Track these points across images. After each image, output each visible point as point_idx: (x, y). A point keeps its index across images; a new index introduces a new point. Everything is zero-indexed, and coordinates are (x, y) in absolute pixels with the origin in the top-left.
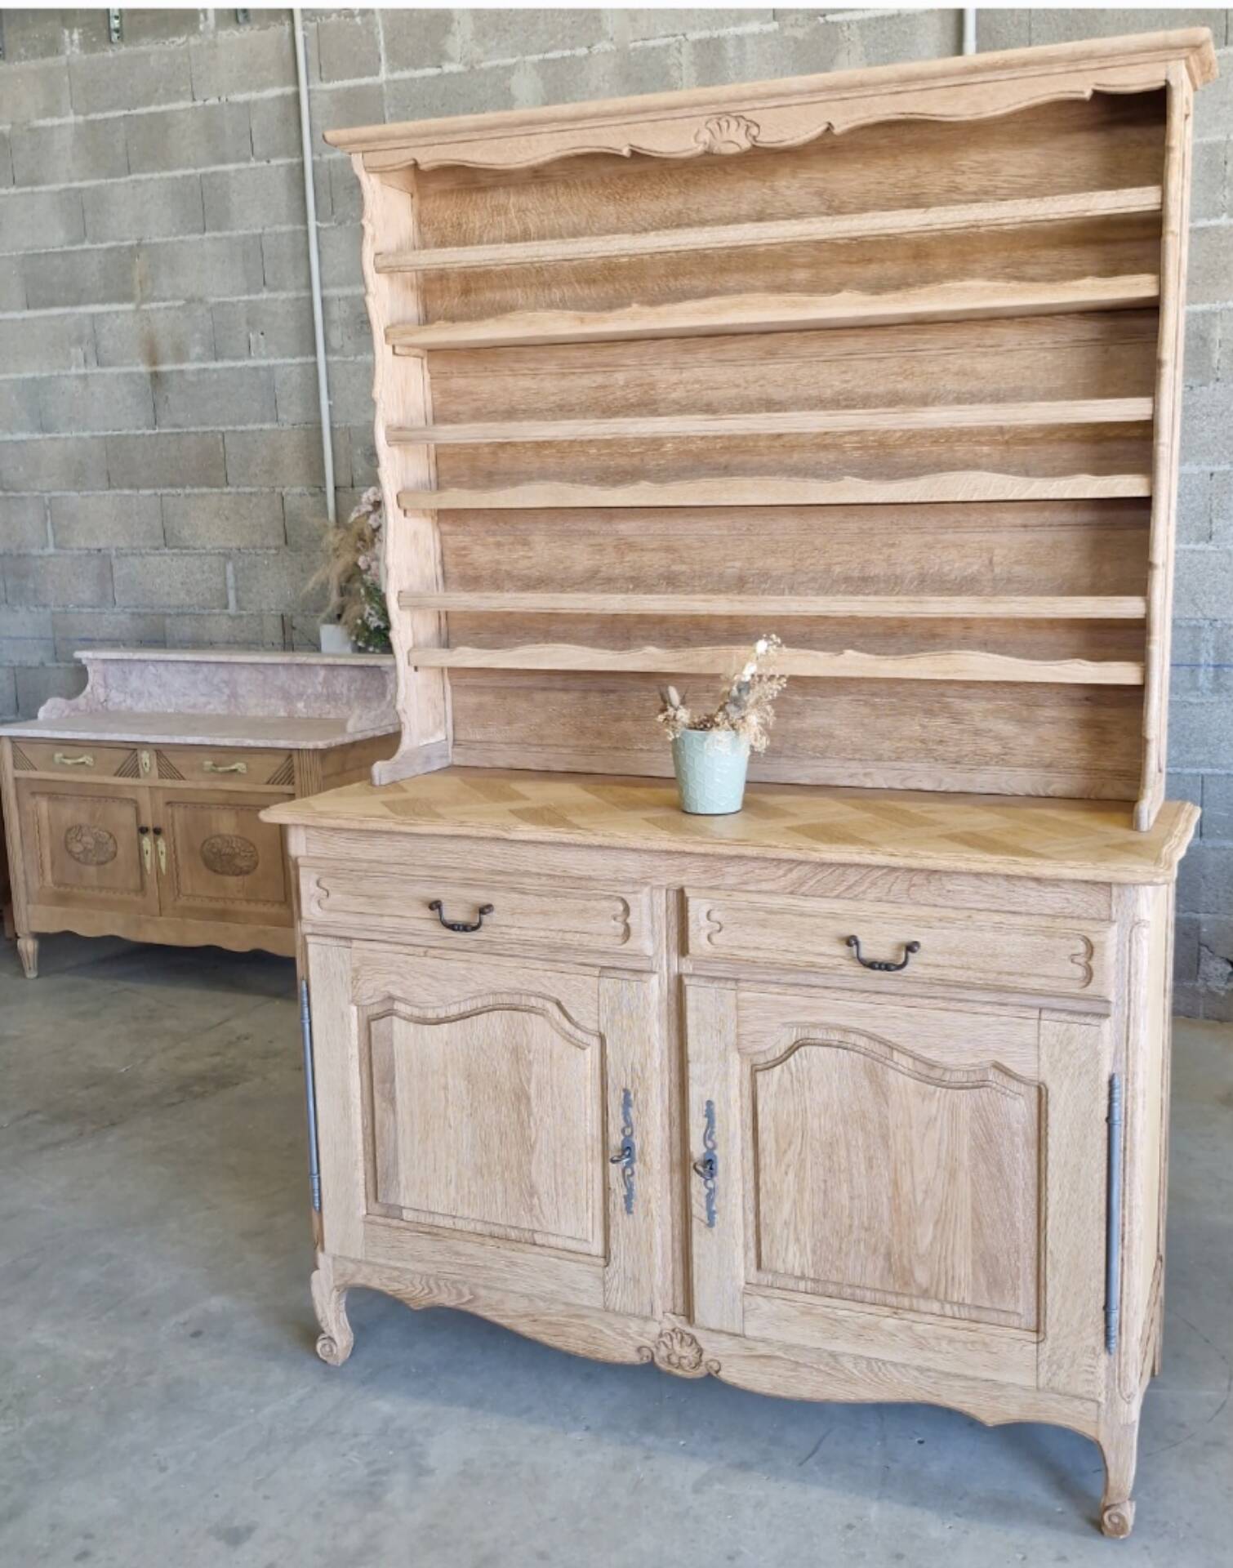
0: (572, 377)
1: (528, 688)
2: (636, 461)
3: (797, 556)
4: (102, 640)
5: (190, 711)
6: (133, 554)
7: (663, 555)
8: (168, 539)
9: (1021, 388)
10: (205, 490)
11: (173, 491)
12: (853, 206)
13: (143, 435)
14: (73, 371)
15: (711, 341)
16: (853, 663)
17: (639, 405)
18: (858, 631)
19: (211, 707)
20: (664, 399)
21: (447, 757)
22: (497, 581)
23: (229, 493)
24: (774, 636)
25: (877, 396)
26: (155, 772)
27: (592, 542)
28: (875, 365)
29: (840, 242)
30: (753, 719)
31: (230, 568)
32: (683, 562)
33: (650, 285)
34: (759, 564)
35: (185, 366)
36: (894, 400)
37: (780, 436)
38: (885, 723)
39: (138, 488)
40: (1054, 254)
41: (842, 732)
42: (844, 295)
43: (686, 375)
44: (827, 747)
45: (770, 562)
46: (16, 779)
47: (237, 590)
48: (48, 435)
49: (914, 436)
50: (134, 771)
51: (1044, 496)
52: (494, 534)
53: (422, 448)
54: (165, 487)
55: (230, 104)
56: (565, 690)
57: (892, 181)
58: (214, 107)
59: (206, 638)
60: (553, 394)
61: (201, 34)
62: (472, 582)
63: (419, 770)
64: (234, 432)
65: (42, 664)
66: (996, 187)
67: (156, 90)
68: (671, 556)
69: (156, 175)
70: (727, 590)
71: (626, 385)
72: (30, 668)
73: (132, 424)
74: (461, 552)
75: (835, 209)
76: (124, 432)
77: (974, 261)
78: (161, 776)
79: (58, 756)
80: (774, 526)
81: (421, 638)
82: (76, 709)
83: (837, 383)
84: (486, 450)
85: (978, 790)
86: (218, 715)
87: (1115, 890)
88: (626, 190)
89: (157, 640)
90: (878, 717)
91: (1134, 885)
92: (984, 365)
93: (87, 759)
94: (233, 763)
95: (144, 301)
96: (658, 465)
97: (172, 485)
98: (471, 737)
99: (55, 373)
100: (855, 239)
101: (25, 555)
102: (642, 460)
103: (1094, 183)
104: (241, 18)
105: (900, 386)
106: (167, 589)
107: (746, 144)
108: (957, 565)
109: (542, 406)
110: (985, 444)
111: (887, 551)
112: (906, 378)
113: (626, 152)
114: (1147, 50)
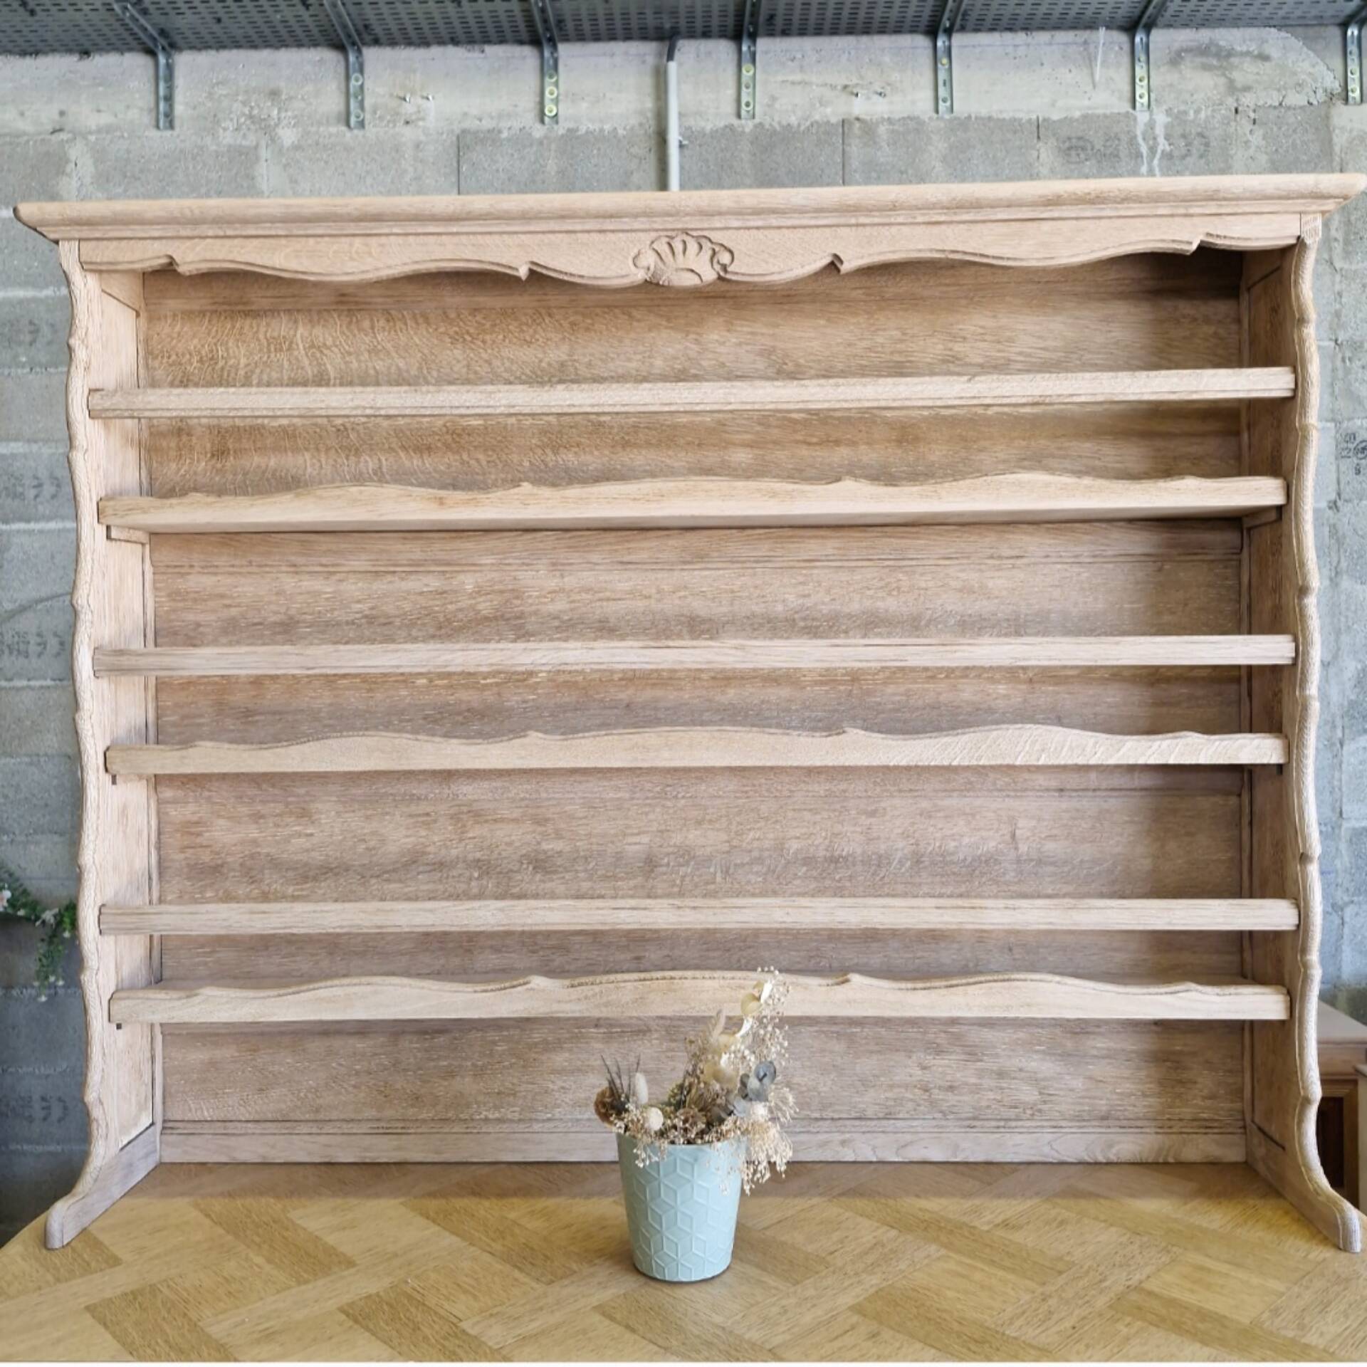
0: (390, 578)
2: (489, 696)
3: (734, 827)
7: (528, 826)
9: (1049, 612)
12: (813, 372)
15: (611, 536)
16: (862, 995)
17: (496, 618)
20: (536, 613)
21: (154, 1153)
27: (413, 809)
28: (844, 576)
29: (794, 416)
32: (560, 837)
33: (515, 458)
34: (677, 839)
36: (871, 624)
38: (868, 1064)
40: (1087, 446)
42: (848, 484)
43: (570, 581)
45: (693, 837)
52: (252, 802)
53: (139, 681)
57: (865, 344)
60: (359, 602)
66: (1008, 359)
68: (540, 829)
71: (479, 592)
75: (787, 372)
83: (791, 598)
92: (999, 582)
96: (525, 702)
100: (816, 412)
102: (499, 694)
103: (1136, 362)
105: (880, 604)
107: (709, 275)
108: (966, 840)
109: (340, 615)
110: (999, 682)
111: (864, 820)
112: (889, 594)
113: (523, 272)
114: (1288, 198)
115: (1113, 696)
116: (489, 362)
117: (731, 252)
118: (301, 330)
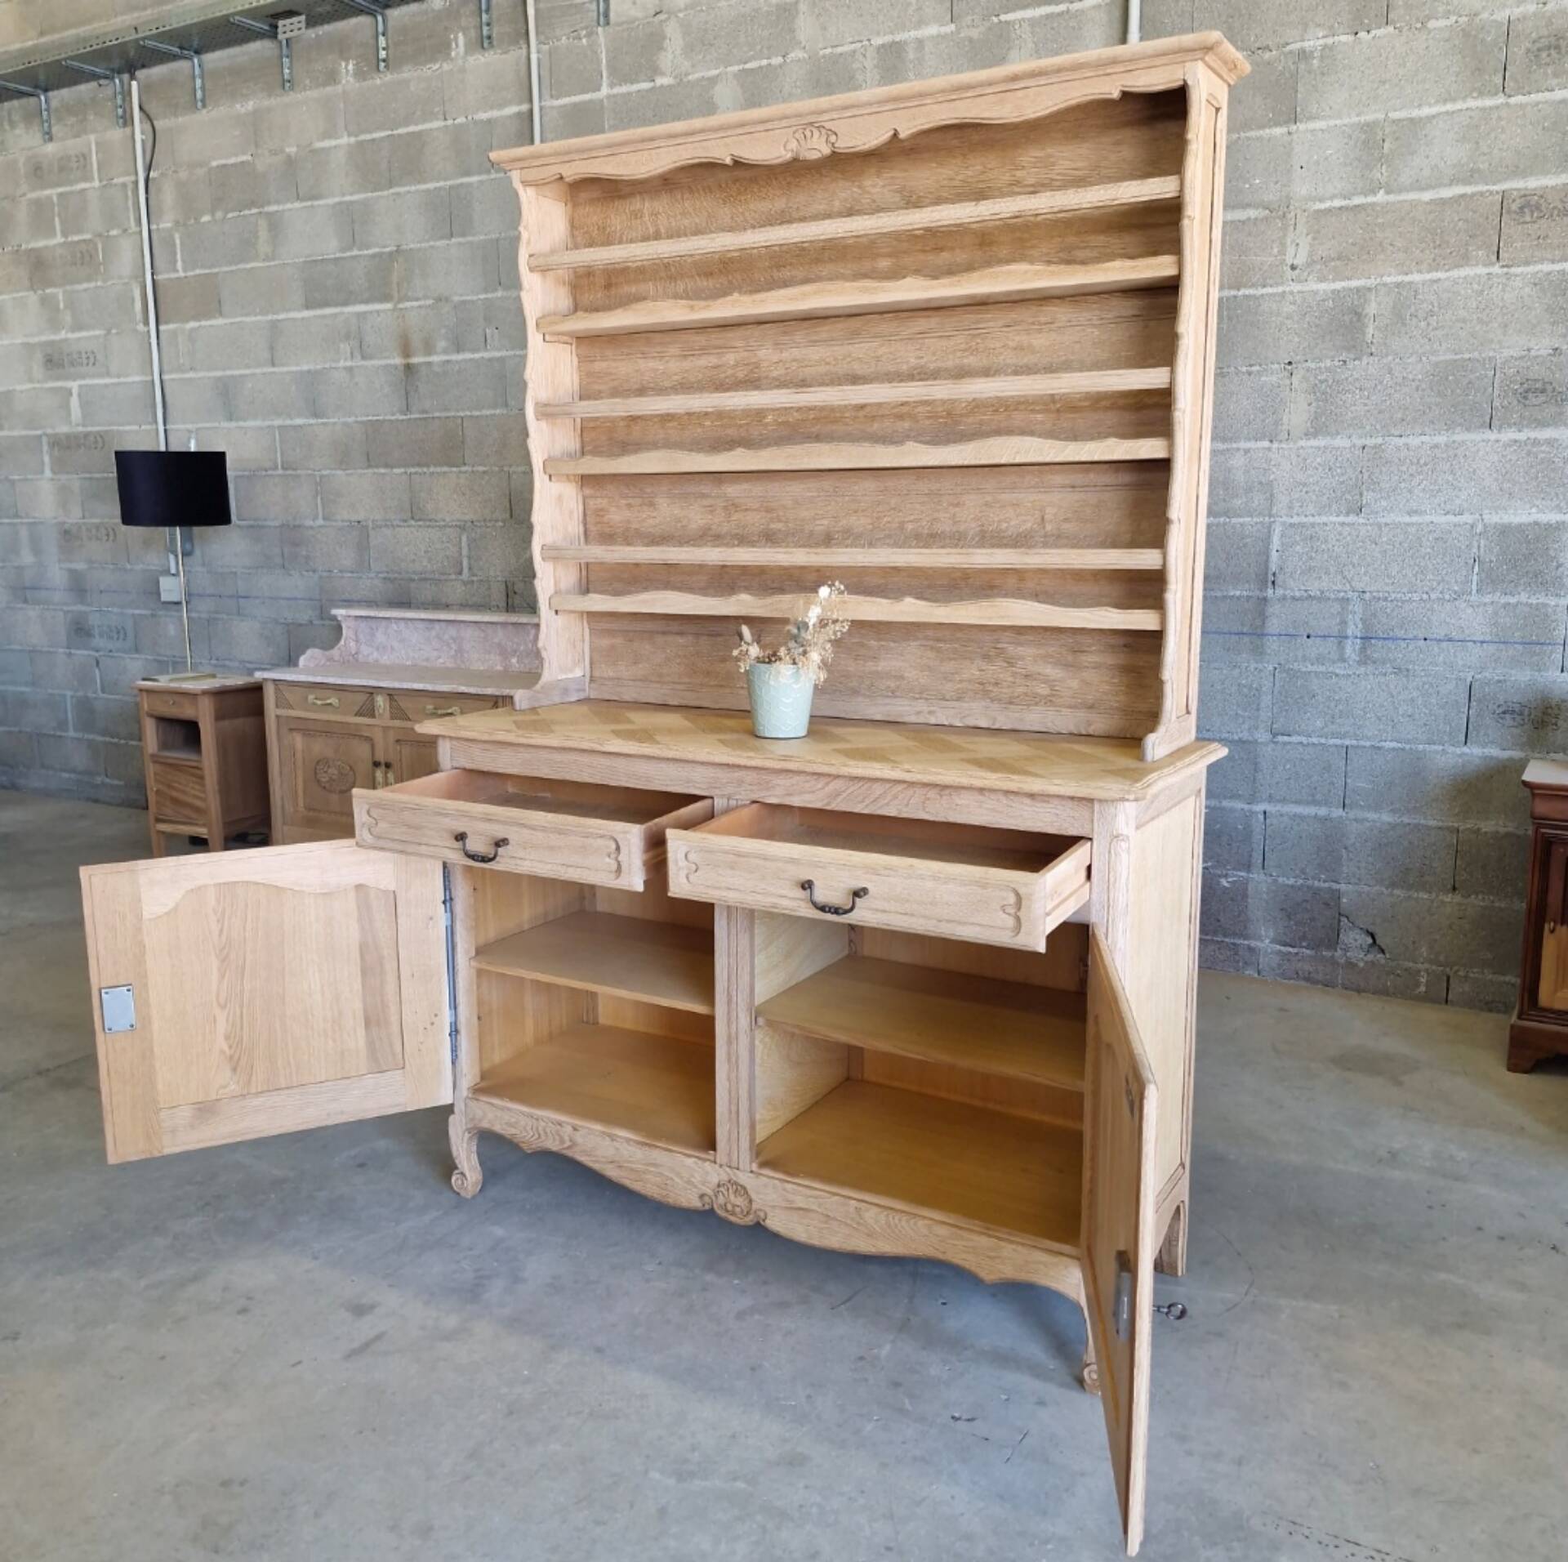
0: (691, 359)
1: (652, 633)
2: (743, 432)
3: (876, 515)
4: (359, 602)
5: (425, 664)
6: (386, 526)
7: (764, 514)
8: (415, 512)
9: (1071, 361)
10: (445, 469)
11: (419, 470)
12: (928, 201)
13: (397, 420)
14: (342, 364)
15: (804, 324)
16: (910, 609)
17: (746, 381)
18: (926, 583)
19: (441, 660)
20: (767, 377)
21: (584, 690)
22: (629, 537)
23: (465, 472)
24: (837, 583)
25: (946, 369)
26: (387, 714)
27: (706, 502)
28: (944, 343)
29: (917, 233)
30: (815, 656)
31: (464, 539)
32: (780, 521)
33: (757, 276)
34: (844, 522)
35: (435, 359)
36: (961, 373)
37: (863, 407)
38: (949, 667)
39: (392, 467)
40: (1101, 239)
41: (911, 674)
43: (785, 355)
44: (898, 687)
45: (853, 520)
46: (277, 717)
47: (469, 558)
48: (320, 421)
49: (977, 406)
50: (371, 712)
51: (1077, 459)
52: (627, 497)
53: (569, 422)
54: (413, 466)
55: (475, 122)
56: (681, 634)
57: (960, 177)
58: (461, 125)
59: (444, 600)
60: (676, 374)
61: (452, 60)
62: (608, 538)
63: (557, 700)
64: (471, 416)
65: (311, 622)
66: (1052, 180)
67: (414, 113)
68: (769, 516)
69: (413, 188)
70: (817, 545)
71: (736, 366)
72: (301, 625)
73: (385, 408)
74: (600, 513)
75: (913, 202)
76: (381, 418)
77: (1033, 247)
78: (392, 718)
79: (311, 697)
80: (856, 488)
81: (563, 586)
82: (330, 659)
83: (912, 360)
84: (622, 424)
85: (1028, 728)
86: (447, 668)
87: (1097, 806)
88: (739, 193)
89: (403, 602)
90: (942, 660)
91: (1113, 801)
92: (1040, 341)
93: (333, 700)
94: (450, 707)
95: (400, 300)
96: (761, 434)
97: (419, 465)
98: (605, 675)
99: (327, 366)
100: (930, 229)
101: (299, 526)
102: (748, 430)
103: (1139, 173)
104: (486, 45)
105: (965, 361)
106: (413, 557)
107: (827, 151)
108: (1012, 523)
109: (667, 384)
110: (1039, 412)
111: (952, 510)
112: (972, 354)
113: (728, 161)
114: (1164, 54)
115: (1111, 418)
116: (742, 213)
117: (836, 134)
118: (647, 204)
